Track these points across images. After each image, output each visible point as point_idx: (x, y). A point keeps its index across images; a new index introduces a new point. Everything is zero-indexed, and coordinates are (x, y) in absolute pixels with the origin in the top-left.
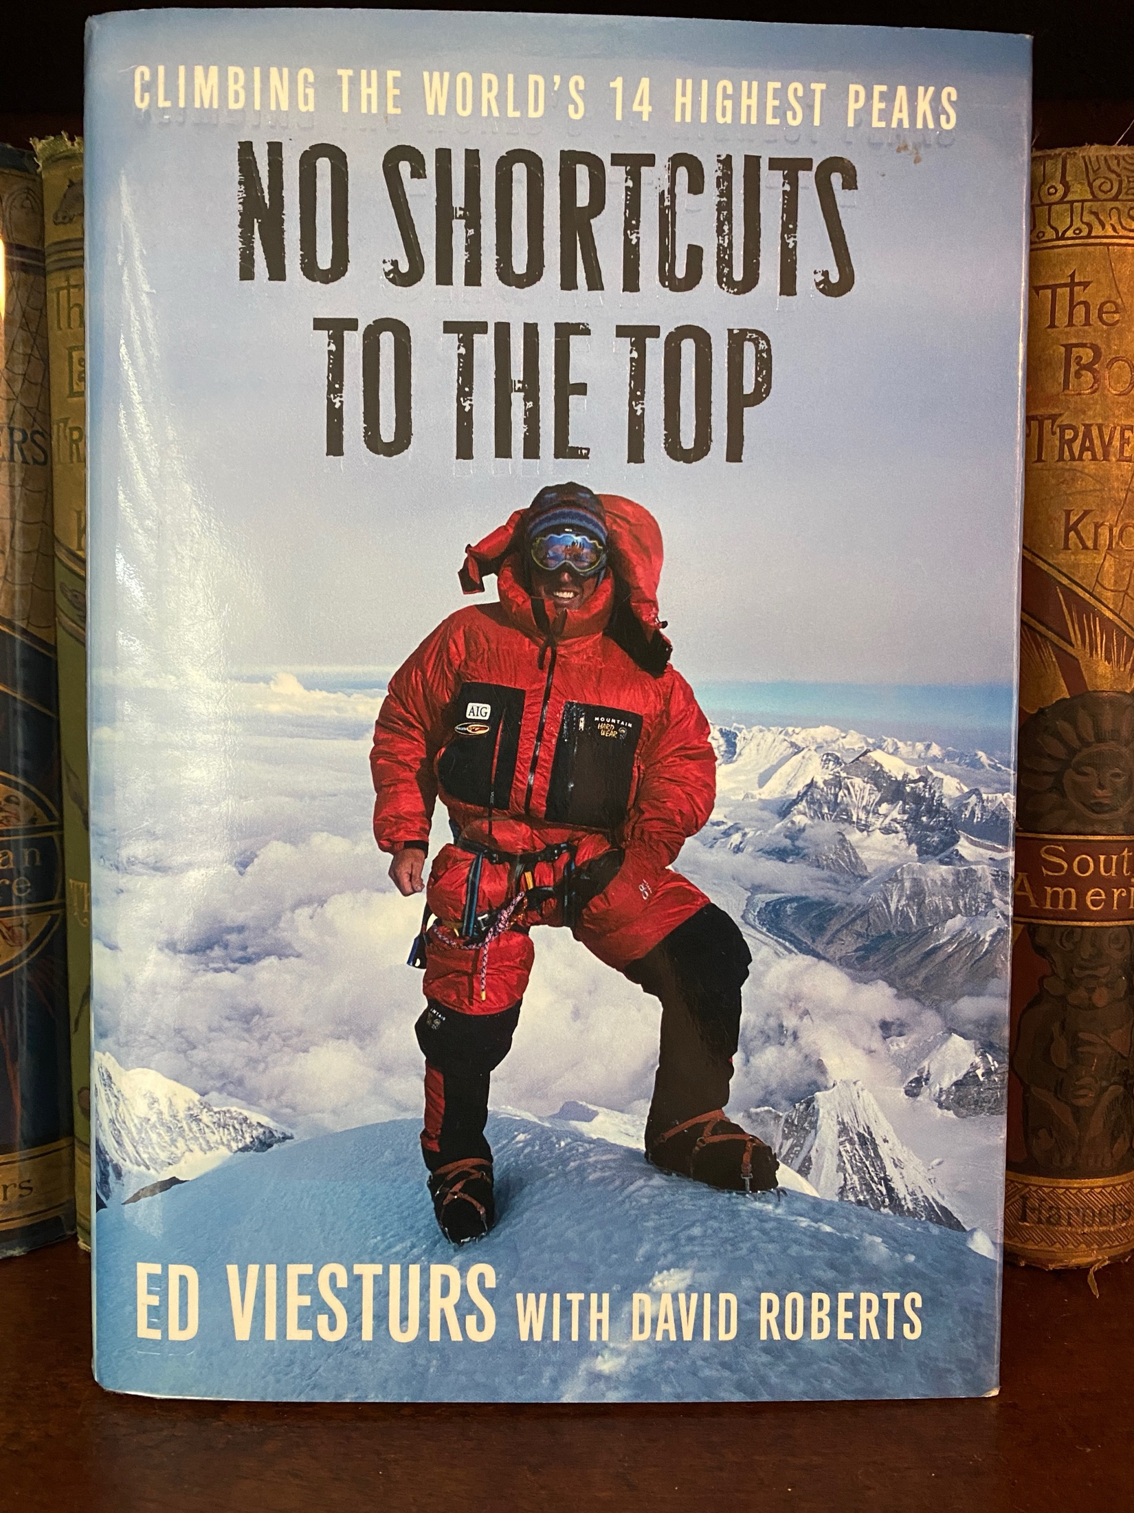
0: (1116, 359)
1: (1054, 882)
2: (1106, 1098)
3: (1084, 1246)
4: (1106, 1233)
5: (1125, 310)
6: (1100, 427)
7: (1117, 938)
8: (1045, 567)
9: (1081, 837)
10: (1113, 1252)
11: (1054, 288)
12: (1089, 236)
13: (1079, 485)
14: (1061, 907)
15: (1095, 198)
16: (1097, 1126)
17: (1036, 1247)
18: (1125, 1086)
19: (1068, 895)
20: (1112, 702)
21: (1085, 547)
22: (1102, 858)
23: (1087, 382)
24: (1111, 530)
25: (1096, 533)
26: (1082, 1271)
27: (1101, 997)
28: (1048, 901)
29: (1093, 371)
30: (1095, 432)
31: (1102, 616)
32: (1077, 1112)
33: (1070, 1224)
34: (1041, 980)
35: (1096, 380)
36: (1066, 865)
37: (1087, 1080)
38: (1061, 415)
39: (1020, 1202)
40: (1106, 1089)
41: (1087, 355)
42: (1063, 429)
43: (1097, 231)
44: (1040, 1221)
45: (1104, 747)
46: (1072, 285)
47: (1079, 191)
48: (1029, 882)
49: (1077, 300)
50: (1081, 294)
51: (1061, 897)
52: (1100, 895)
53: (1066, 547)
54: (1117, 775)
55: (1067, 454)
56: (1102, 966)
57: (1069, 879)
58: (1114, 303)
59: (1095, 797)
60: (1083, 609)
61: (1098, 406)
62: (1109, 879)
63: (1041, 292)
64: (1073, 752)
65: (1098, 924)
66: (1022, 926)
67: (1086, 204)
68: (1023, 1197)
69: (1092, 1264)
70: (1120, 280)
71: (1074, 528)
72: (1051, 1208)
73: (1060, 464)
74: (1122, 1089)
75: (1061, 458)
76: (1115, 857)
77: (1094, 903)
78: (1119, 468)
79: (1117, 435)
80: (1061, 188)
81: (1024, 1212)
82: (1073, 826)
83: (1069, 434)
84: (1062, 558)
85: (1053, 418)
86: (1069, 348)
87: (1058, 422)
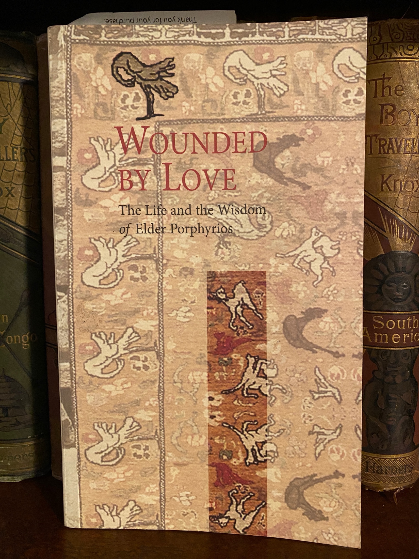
0: (403, 110)
1: (378, 331)
2: (402, 420)
3: (392, 482)
4: (403, 477)
5: (406, 89)
6: (396, 139)
7: (406, 354)
8: (374, 199)
9: (390, 313)
10: (405, 485)
11: (376, 80)
12: (390, 58)
13: (387, 165)
14: (381, 342)
15: (393, 41)
16: (398, 432)
17: (373, 483)
18: (409, 416)
19: (384, 337)
20: (402, 255)
21: (390, 190)
22: (399, 321)
23: (390, 121)
24: (401, 183)
25: (395, 184)
26: (392, 492)
27: (399, 379)
28: (376, 339)
29: (393, 116)
30: (394, 141)
31: (398, 220)
32: (389, 427)
33: (386, 473)
34: (374, 372)
35: (394, 119)
36: (383, 324)
37: (393, 414)
38: (379, 134)
39: (366, 464)
40: (401, 417)
41: (390, 109)
42: (380, 140)
43: (394, 55)
44: (374, 472)
45: (399, 275)
46: (383, 79)
47: (386, 39)
48: (369, 331)
49: (386, 85)
50: (387, 83)
51: (381, 337)
52: (397, 336)
53: (382, 190)
54: (405, 286)
55: (382, 152)
56: (399, 366)
57: (385, 330)
58: (401, 86)
59: (395, 295)
60: (391, 217)
61: (395, 131)
62: (403, 330)
63: (371, 82)
64: (386, 277)
65: (397, 349)
66: (366, 349)
67: (389, 44)
68: (366, 462)
69: (396, 489)
70: (404, 77)
71: (385, 182)
72: (378, 467)
73: (380, 155)
74: (408, 418)
75: (380, 153)
76: (404, 321)
77: (396, 340)
78: (405, 156)
79: (403, 143)
80: (378, 38)
81: (367, 468)
82: (386, 307)
83: (383, 143)
84: (381, 195)
85: (376, 136)
86: (382, 106)
87: (378, 137)
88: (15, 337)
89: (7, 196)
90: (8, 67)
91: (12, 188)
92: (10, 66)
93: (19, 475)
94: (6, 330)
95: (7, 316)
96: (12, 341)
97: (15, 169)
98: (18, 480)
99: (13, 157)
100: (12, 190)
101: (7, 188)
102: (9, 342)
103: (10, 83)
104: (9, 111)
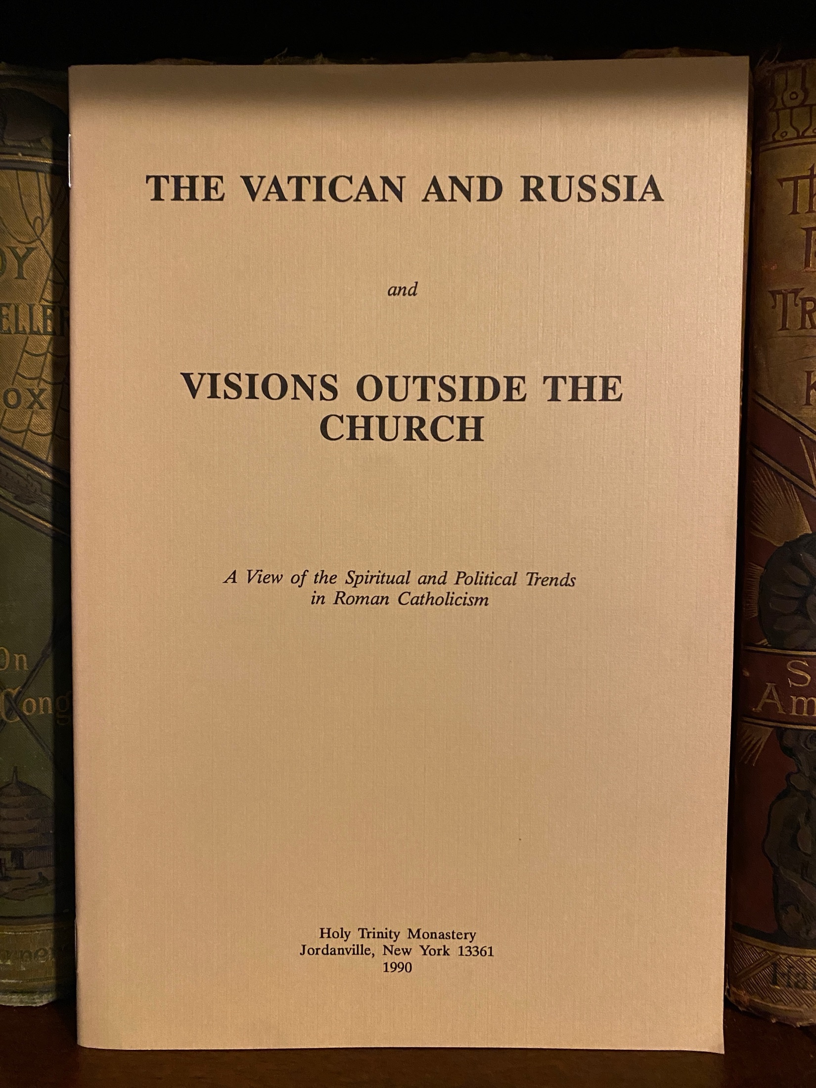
1: (799, 692)
8: (790, 421)
11: (796, 180)
14: (805, 714)
17: (787, 1008)
19: (811, 704)
28: (794, 708)
34: (788, 777)
36: (809, 678)
38: (803, 289)
39: (771, 968)
42: (804, 301)
44: (789, 986)
46: (812, 177)
48: (777, 691)
51: (805, 705)
53: (808, 403)
55: (808, 324)
57: (812, 690)
63: (784, 183)
64: (815, 580)
66: (771, 730)
68: (773, 964)
72: (798, 974)
73: (803, 331)
75: (803, 327)
80: (801, 94)
81: (775, 976)
83: (810, 306)
84: (805, 413)
85: (796, 292)
86: (809, 231)
87: (801, 294)
88: (41, 700)
89: (31, 407)
90: (39, 141)
91: (42, 391)
92: (43, 140)
93: (42, 993)
94: (23, 687)
95: (25, 658)
96: (34, 709)
97: (48, 351)
98: (41, 1001)
99: (45, 327)
100: (40, 394)
101: (31, 391)
102: (29, 710)
103: (40, 174)
104: (39, 232)
